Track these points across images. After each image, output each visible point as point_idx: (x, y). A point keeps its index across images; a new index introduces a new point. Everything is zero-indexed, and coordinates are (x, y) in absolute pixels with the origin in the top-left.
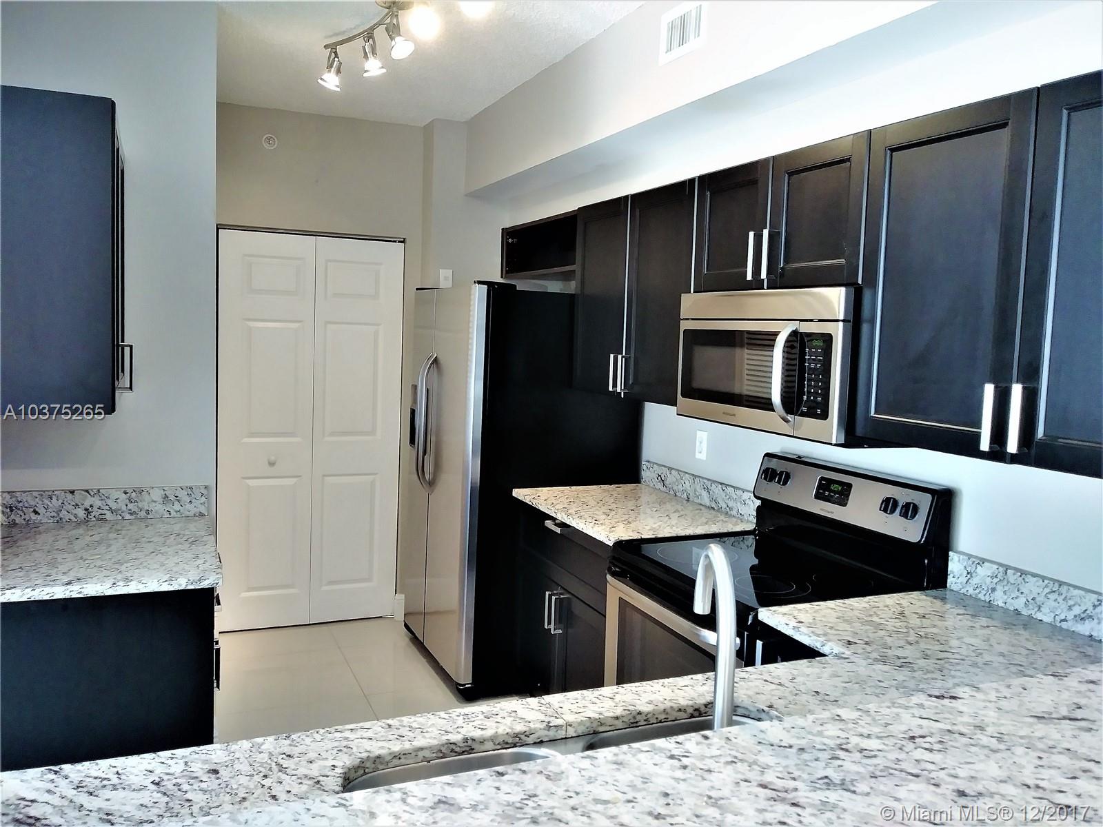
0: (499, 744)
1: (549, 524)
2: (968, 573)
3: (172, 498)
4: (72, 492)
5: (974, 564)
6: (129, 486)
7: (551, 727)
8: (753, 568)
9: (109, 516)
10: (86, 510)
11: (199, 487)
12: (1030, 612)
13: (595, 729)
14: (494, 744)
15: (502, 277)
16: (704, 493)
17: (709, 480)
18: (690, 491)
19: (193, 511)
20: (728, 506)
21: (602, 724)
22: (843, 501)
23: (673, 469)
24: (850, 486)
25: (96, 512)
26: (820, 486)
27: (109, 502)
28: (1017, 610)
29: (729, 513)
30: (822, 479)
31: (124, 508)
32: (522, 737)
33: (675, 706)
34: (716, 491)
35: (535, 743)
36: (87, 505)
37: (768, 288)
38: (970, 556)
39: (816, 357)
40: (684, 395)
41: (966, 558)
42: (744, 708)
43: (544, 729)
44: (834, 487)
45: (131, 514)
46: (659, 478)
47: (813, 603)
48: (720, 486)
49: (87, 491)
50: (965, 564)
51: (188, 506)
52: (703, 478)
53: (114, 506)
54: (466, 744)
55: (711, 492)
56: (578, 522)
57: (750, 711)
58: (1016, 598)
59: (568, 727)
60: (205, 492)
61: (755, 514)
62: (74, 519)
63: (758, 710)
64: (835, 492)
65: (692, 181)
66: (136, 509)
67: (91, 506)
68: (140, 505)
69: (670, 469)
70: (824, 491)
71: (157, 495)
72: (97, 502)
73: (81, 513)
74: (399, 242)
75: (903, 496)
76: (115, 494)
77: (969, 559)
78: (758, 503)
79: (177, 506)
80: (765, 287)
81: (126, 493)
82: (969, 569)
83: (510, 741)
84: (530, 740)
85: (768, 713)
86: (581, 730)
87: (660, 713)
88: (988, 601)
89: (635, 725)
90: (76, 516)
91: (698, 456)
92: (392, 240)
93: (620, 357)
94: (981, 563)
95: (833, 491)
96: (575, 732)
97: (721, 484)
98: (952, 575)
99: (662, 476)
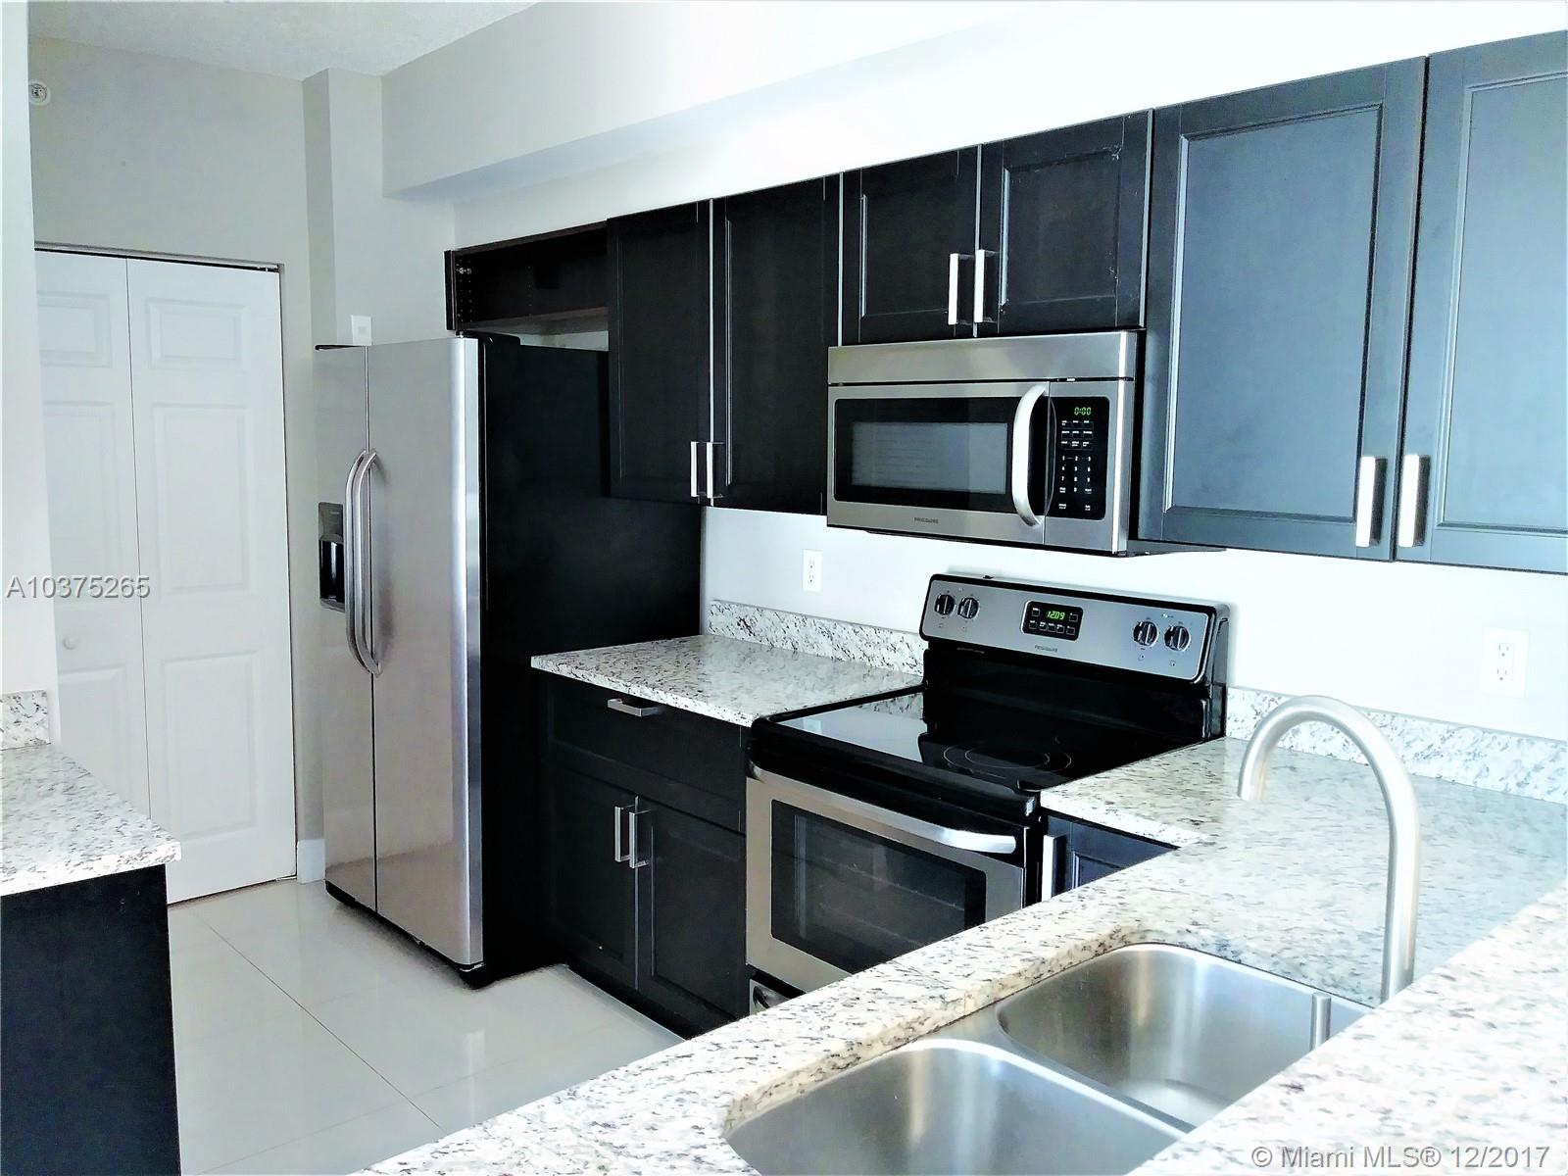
0: (889, 1043)
1: (614, 704)
2: (1257, 714)
5: (1267, 701)
7: (948, 1003)
8: (922, 739)
11: (32, 695)
12: (1349, 757)
13: (995, 996)
14: (884, 1045)
16: (824, 640)
17: (829, 620)
18: (796, 637)
19: (25, 739)
20: (864, 655)
21: (1004, 987)
22: (1070, 633)
23: (766, 609)
24: (1079, 611)
26: (1029, 616)
28: (1331, 755)
29: (868, 664)
30: (1033, 604)
32: (916, 1025)
33: (1079, 943)
34: (845, 634)
35: (929, 1033)
37: (978, 337)
38: (1259, 692)
39: (1081, 431)
40: (838, 497)
41: (1253, 694)
42: (1157, 931)
43: (941, 1009)
44: (1053, 615)
46: (742, 623)
47: (1098, 775)
48: (850, 628)
50: (1252, 702)
52: (820, 618)
54: (851, 1052)
55: (835, 637)
56: (675, 696)
57: (1166, 934)
58: (1330, 740)
59: (967, 999)
63: (1179, 932)
64: (1056, 622)
65: (832, 180)
69: (763, 609)
70: (1038, 620)
74: (270, 270)
75: (1164, 620)
77: (1258, 694)
78: (921, 648)
80: (975, 334)
82: (1258, 708)
83: (902, 1035)
84: (924, 1029)
85: (1197, 933)
86: (982, 1001)
87: (1064, 957)
88: (1287, 747)
89: (1038, 980)
91: (807, 587)
92: (259, 266)
93: (709, 444)
94: (1276, 699)
95: (1052, 621)
96: (975, 1004)
97: (851, 624)
98: (1232, 719)
99: (747, 620)
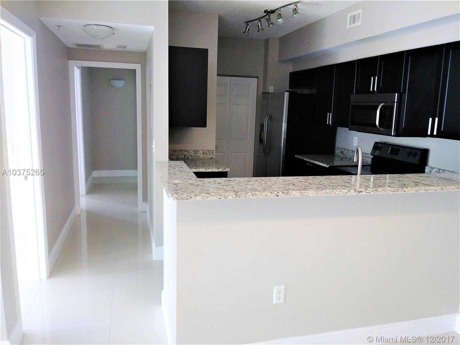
1: (308, 164)
2: (430, 172)
3: (205, 153)
4: (181, 150)
5: (432, 169)
6: (194, 149)
9: (190, 157)
10: (184, 155)
11: (212, 150)
15: (289, 88)
18: (351, 155)
19: (210, 157)
22: (397, 154)
25: (186, 156)
27: (190, 153)
30: (391, 148)
31: (193, 155)
36: (184, 154)
38: (431, 167)
40: (351, 124)
45: (195, 157)
49: (184, 150)
50: (429, 169)
51: (209, 155)
53: (191, 155)
56: (317, 162)
60: (213, 151)
61: (371, 161)
62: (181, 158)
64: (395, 152)
66: (196, 156)
67: (185, 154)
68: (197, 154)
69: (345, 149)
71: (201, 152)
72: (187, 154)
73: (183, 156)
74: (256, 78)
76: (191, 151)
78: (372, 157)
79: (206, 155)
81: (194, 151)
90: (182, 157)
91: (354, 145)
92: (254, 77)
93: (331, 114)
94: (434, 169)
98: (426, 173)
99: (342, 151)
